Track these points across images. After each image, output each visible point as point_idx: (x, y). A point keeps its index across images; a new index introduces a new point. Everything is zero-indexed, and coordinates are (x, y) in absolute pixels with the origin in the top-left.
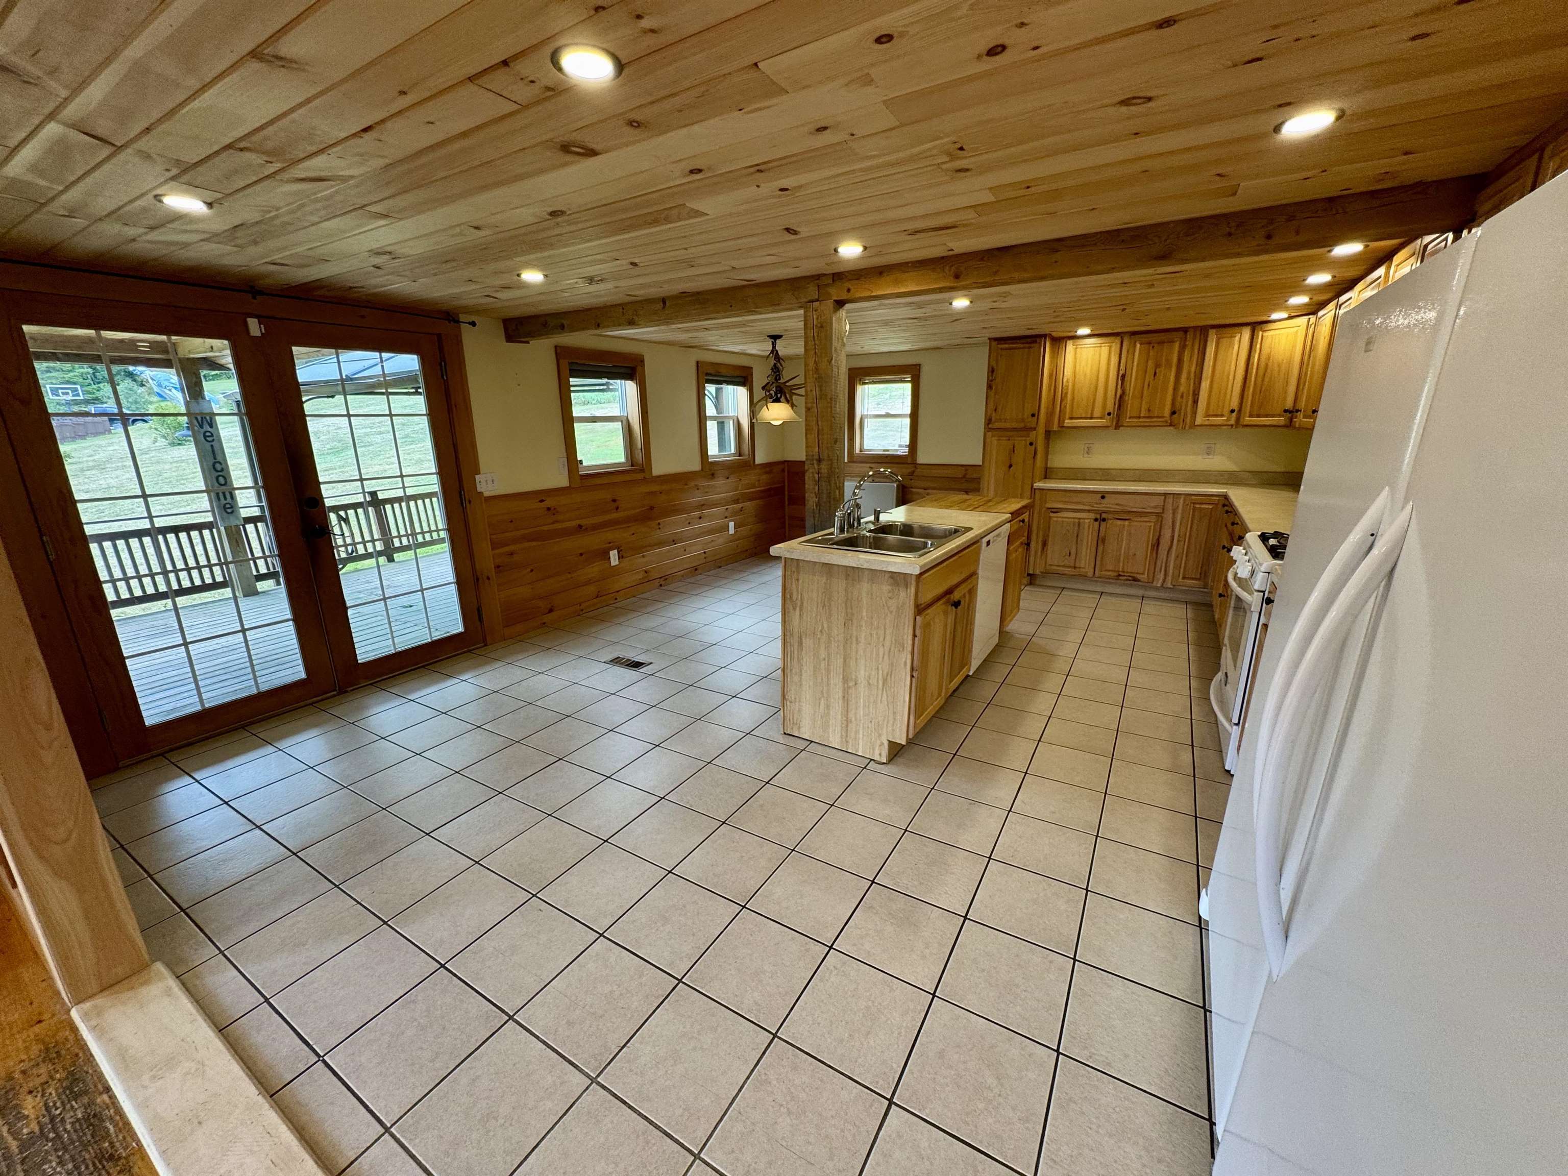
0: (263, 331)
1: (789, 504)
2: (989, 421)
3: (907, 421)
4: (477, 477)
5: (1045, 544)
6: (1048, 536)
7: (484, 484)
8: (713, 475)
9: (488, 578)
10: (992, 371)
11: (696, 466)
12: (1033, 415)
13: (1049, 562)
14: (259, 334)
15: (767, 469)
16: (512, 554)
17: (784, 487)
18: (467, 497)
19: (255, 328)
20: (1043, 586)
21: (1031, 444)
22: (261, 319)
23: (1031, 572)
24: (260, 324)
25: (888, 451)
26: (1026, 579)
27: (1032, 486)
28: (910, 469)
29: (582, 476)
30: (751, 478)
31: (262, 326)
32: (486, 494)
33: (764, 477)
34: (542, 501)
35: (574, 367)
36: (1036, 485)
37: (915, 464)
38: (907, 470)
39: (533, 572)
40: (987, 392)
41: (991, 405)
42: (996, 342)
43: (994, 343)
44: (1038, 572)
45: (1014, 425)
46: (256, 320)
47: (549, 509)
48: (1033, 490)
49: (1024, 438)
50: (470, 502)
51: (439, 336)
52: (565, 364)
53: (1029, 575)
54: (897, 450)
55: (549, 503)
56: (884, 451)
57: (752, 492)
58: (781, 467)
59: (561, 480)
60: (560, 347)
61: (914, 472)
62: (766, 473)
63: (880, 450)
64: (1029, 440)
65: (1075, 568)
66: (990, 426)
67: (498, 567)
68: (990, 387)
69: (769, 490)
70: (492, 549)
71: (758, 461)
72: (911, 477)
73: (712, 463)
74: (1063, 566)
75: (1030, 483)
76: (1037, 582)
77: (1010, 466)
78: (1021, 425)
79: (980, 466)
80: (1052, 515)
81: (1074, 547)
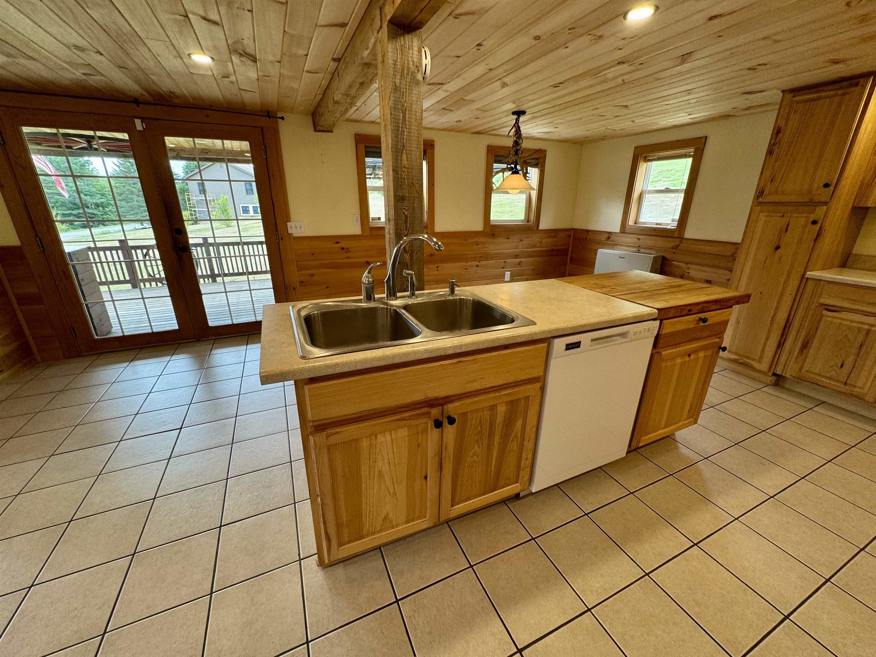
0: (144, 127)
1: (570, 263)
2: (760, 193)
3: (681, 197)
4: (288, 223)
5: (805, 346)
6: (813, 337)
7: (293, 228)
8: (493, 235)
9: (294, 289)
10: (777, 132)
11: (479, 227)
12: (826, 185)
13: (806, 368)
14: (142, 129)
15: (553, 235)
16: (312, 275)
17: (568, 249)
18: (280, 236)
19: (139, 125)
20: (792, 391)
21: (814, 222)
22: (143, 120)
23: (778, 372)
24: (142, 122)
25: (660, 224)
26: (770, 378)
27: (804, 275)
28: (676, 242)
29: (371, 228)
30: (535, 239)
31: (144, 124)
32: (295, 235)
33: (548, 240)
34: (337, 243)
35: (368, 150)
36: (809, 274)
37: (681, 238)
38: (671, 243)
39: (328, 289)
40: (765, 159)
41: (767, 175)
42: (792, 95)
43: (789, 96)
44: (787, 375)
45: (793, 198)
46: (139, 120)
47: (343, 249)
48: (804, 280)
49: (805, 215)
50: (282, 239)
51: (262, 128)
52: (362, 147)
53: (774, 374)
54: (668, 225)
55: (343, 244)
56: (657, 224)
57: (532, 251)
58: (569, 233)
59: (356, 229)
60: (358, 135)
61: (678, 246)
62: (549, 237)
63: (652, 223)
64: (812, 218)
65: (845, 384)
66: (760, 200)
67: (302, 282)
68: (770, 152)
69: (553, 250)
70: (298, 271)
71: (543, 226)
72: (674, 250)
73: (493, 226)
74: (828, 378)
75: (801, 270)
76: (787, 386)
77: (778, 248)
78: (806, 199)
79: (739, 244)
80: (825, 312)
81: (852, 358)
